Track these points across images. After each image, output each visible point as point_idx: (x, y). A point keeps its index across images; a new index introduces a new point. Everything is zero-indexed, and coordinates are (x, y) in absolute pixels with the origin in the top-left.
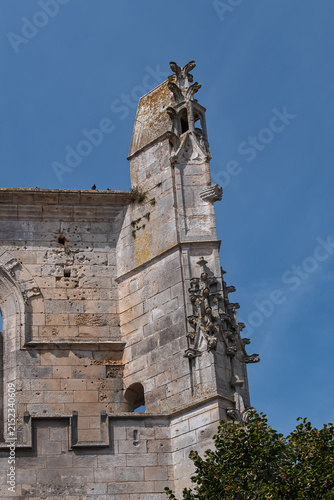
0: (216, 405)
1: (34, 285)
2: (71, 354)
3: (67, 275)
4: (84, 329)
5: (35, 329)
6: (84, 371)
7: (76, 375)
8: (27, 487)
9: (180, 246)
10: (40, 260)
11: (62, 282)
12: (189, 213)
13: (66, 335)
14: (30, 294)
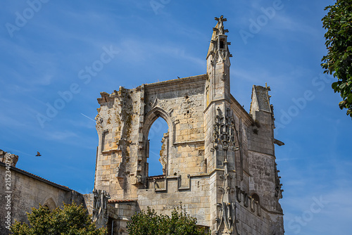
0: (216, 173)
1: (177, 119)
2: (187, 146)
3: (188, 112)
4: (192, 135)
5: (176, 137)
6: (192, 153)
7: (189, 156)
8: (164, 206)
9: (212, 102)
10: (179, 108)
11: (186, 116)
12: (216, 87)
13: (187, 139)
14: (176, 123)
